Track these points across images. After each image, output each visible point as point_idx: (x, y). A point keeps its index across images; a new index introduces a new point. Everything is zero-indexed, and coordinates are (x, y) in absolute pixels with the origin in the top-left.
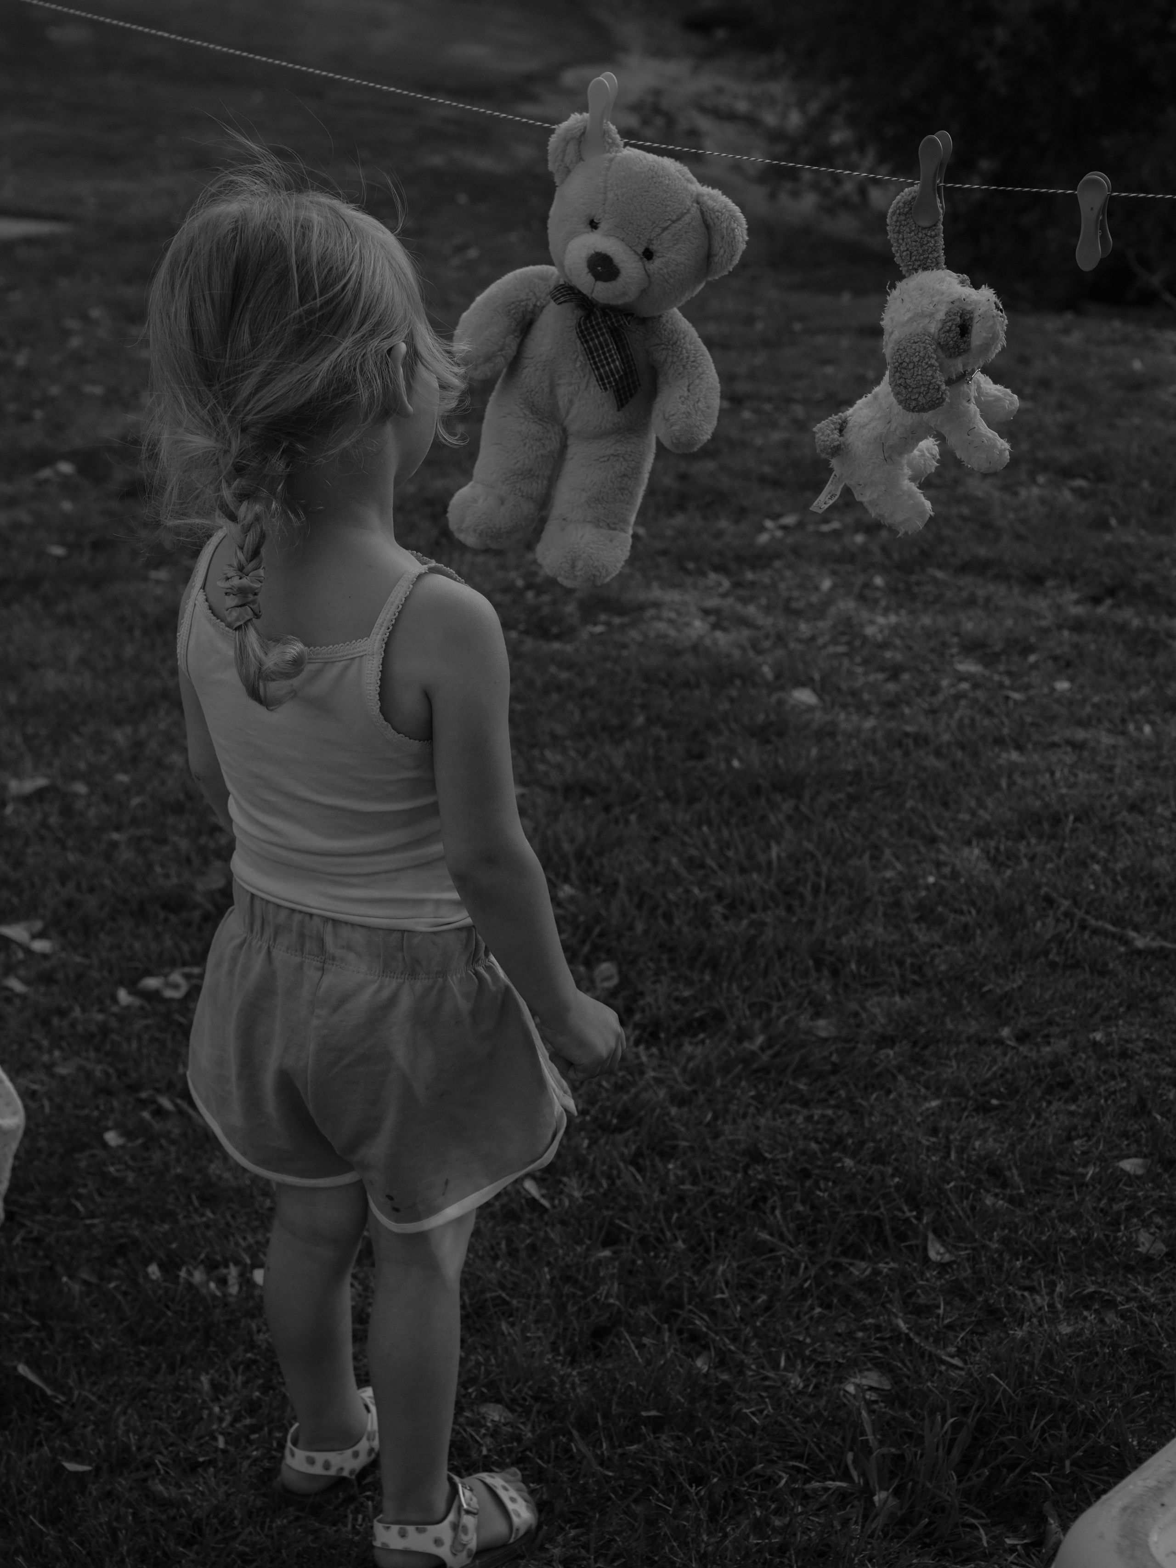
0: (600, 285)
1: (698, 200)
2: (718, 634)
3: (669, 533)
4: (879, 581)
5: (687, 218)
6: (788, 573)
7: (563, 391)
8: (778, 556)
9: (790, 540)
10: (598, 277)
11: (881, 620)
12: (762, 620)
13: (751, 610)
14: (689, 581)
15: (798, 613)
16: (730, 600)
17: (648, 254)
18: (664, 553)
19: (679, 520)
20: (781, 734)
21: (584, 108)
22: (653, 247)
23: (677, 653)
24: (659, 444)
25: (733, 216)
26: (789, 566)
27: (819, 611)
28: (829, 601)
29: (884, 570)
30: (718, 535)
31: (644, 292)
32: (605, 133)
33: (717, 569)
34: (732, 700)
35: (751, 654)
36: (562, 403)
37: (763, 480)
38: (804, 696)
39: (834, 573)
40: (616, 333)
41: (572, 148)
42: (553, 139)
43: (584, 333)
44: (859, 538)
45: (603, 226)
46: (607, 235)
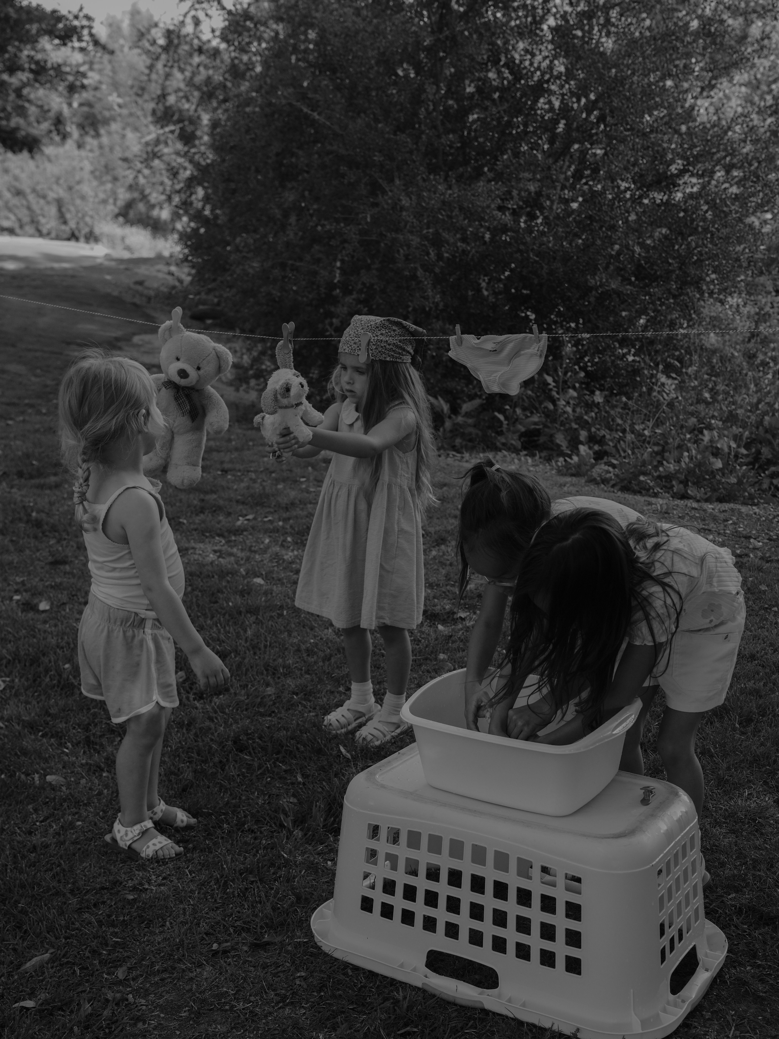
0: (183, 380)
1: (214, 349)
2: (221, 559)
3: (197, 521)
4: (289, 539)
5: (211, 355)
6: (250, 537)
7: (171, 418)
8: (246, 530)
9: (251, 524)
10: (181, 377)
11: (290, 554)
12: (240, 554)
13: (235, 550)
14: (207, 540)
15: (255, 552)
16: (226, 547)
17: (199, 368)
18: (196, 530)
19: (202, 516)
20: (249, 594)
21: (170, 319)
22: (200, 366)
23: (204, 566)
25: (226, 352)
26: (251, 534)
27: (265, 551)
28: (268, 547)
29: (292, 535)
30: (219, 522)
31: (198, 381)
32: (179, 327)
33: (219, 535)
34: (228, 582)
35: (236, 566)
36: (171, 422)
37: (238, 501)
38: (259, 581)
39: (270, 537)
40: (188, 396)
41: (167, 332)
42: (160, 330)
43: (176, 397)
44: (281, 523)
45: (182, 360)
46: (183, 362)
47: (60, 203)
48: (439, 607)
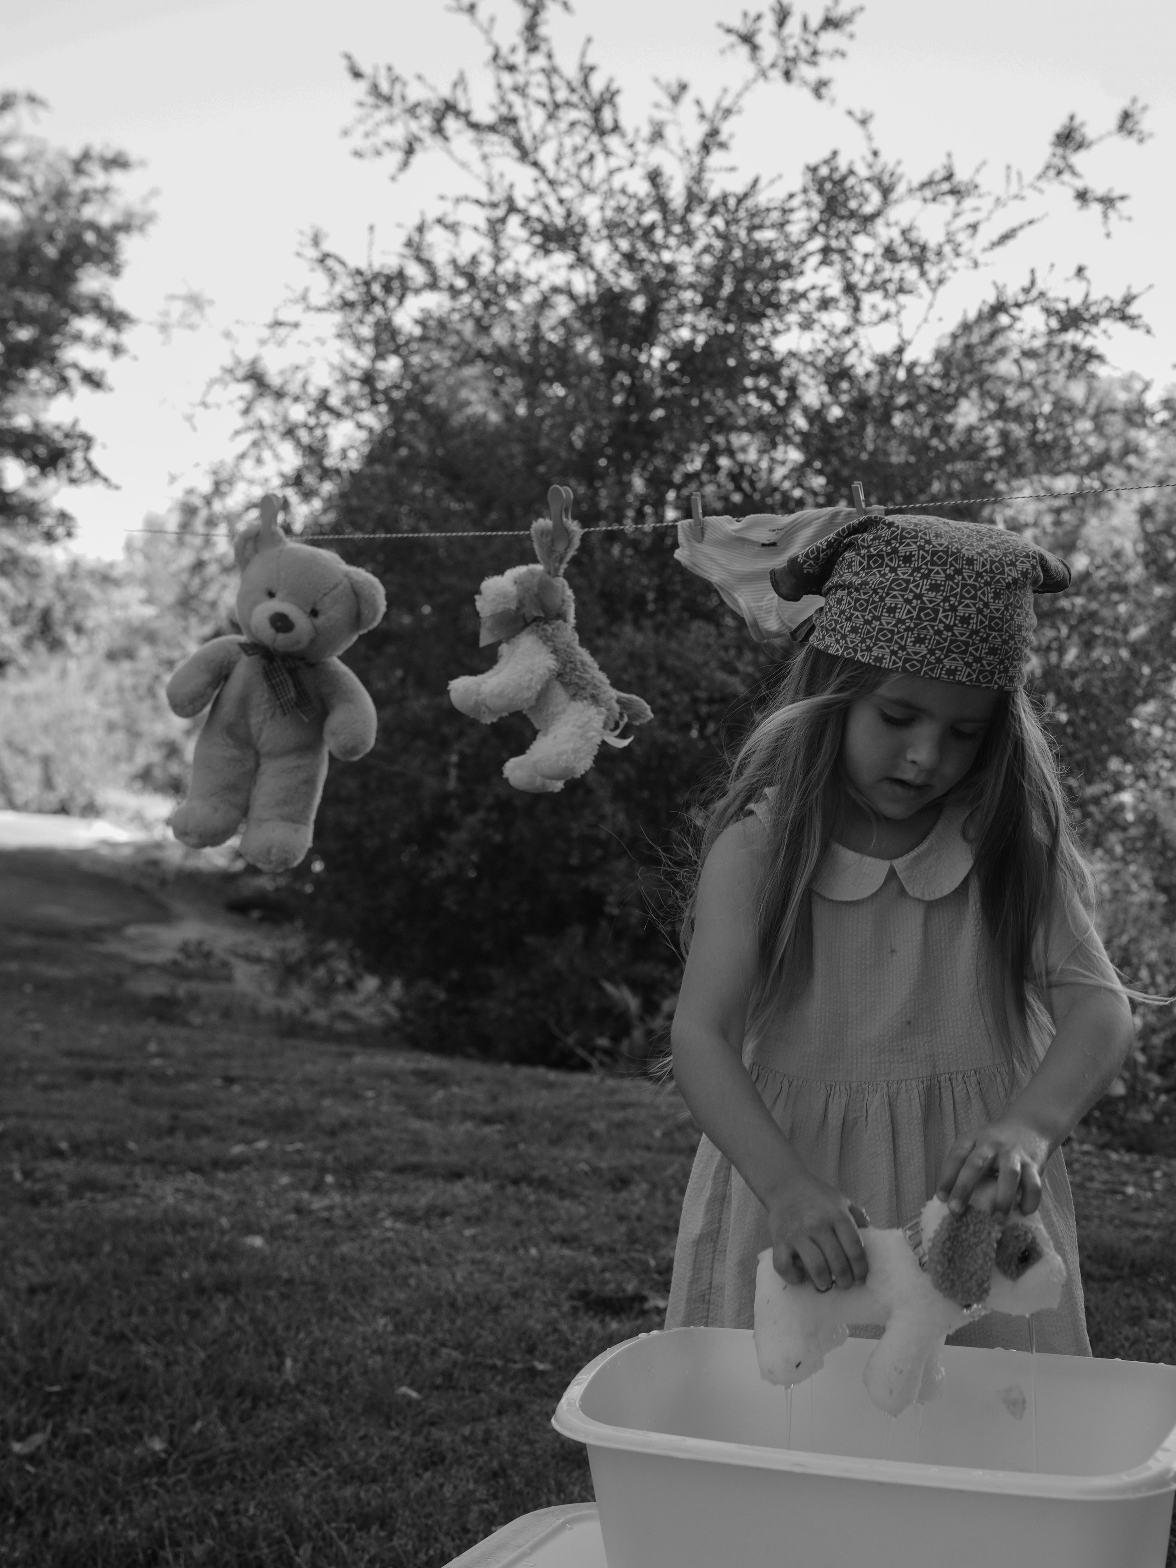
0: (281, 636)
1: (347, 575)
5: (341, 588)
7: (255, 720)
10: (278, 630)
17: (314, 613)
22: (319, 607)
24: (331, 755)
25: (372, 585)
31: (313, 641)
32: (274, 533)
36: (254, 731)
40: (292, 672)
41: (250, 545)
43: (268, 675)
45: (279, 595)
46: (283, 600)
47: (46, 761)
48: (612, 1286)
